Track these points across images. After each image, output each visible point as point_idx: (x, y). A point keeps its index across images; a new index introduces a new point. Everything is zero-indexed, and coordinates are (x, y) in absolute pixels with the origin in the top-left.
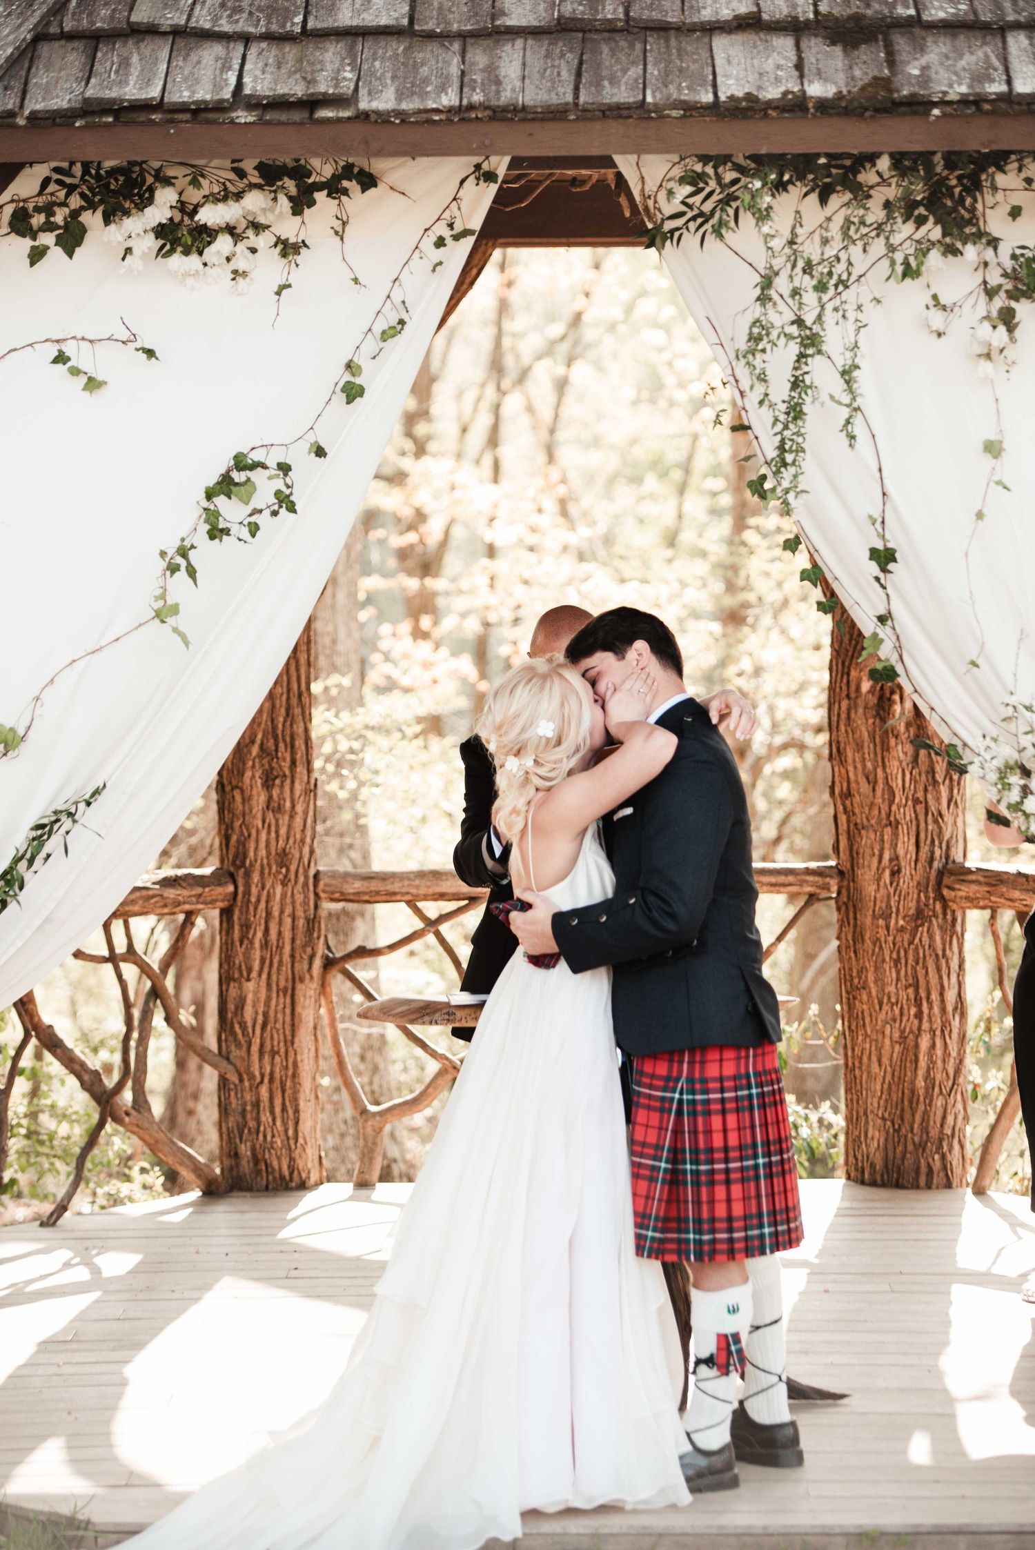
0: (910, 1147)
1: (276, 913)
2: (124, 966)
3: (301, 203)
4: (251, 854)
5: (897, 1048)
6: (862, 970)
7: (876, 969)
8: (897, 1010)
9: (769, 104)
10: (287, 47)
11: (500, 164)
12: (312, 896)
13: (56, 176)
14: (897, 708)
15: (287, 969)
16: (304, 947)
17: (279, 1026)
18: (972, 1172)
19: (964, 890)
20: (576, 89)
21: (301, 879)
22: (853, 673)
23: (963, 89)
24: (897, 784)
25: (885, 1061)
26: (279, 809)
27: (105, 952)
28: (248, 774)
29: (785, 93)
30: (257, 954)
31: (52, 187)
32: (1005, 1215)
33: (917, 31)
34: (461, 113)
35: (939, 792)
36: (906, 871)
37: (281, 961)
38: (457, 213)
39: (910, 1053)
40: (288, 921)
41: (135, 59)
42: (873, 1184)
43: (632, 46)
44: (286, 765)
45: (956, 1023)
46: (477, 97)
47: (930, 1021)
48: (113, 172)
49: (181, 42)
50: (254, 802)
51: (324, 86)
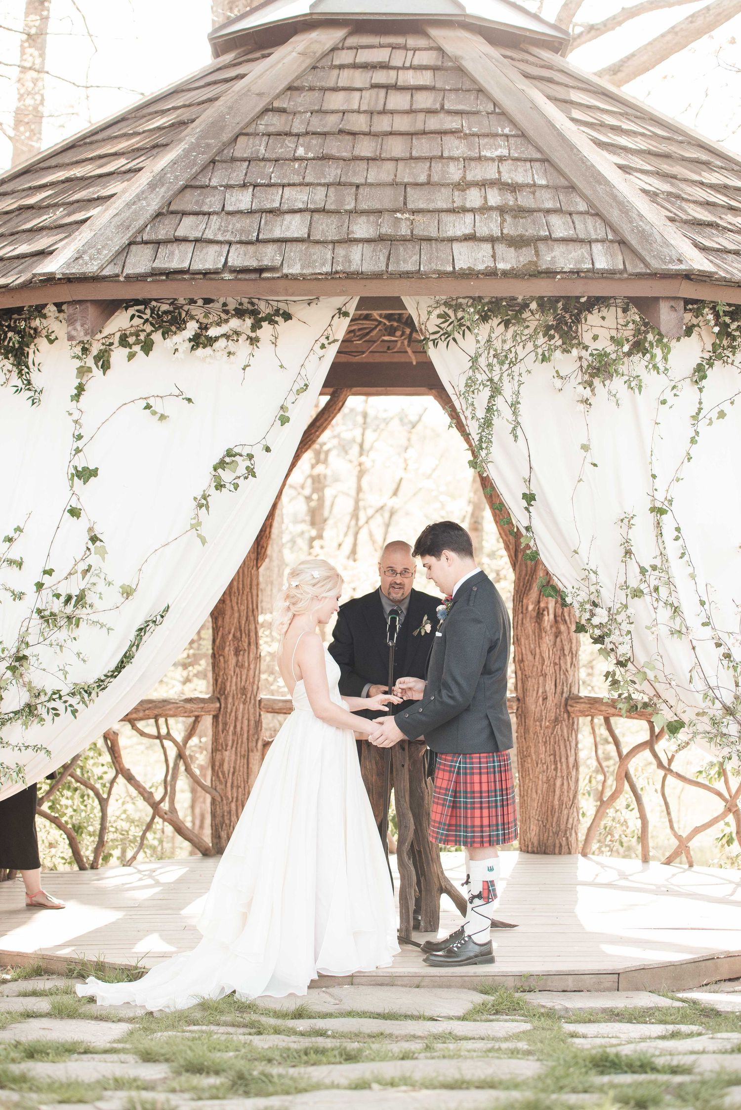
0: (551, 834)
1: (240, 718)
2: (166, 742)
3: (256, 326)
4: (228, 688)
5: (545, 785)
6: (528, 747)
7: (535, 746)
8: (545, 767)
9: (479, 272)
10: (249, 247)
11: (351, 308)
12: (258, 710)
13: (137, 314)
14: (546, 618)
15: (245, 745)
16: (254, 735)
17: (241, 773)
18: (581, 845)
19: (578, 707)
20: (387, 265)
21: (253, 701)
22: (525, 601)
23: (571, 266)
24: (546, 655)
25: (539, 792)
26: (242, 666)
27: (156, 734)
28: (227, 649)
29: (486, 267)
30: (230, 738)
31: (136, 319)
32: (598, 863)
33: (550, 242)
34: (332, 276)
35: (566, 659)
36: (550, 698)
37: (242, 742)
38: (330, 332)
39: (551, 788)
40: (246, 722)
41: (177, 252)
42: (533, 852)
43: (414, 247)
44: (246, 645)
45: (574, 773)
46: (339, 268)
47: (561, 772)
48: (165, 312)
49: (197, 244)
50: (230, 663)
51: (266, 262)
